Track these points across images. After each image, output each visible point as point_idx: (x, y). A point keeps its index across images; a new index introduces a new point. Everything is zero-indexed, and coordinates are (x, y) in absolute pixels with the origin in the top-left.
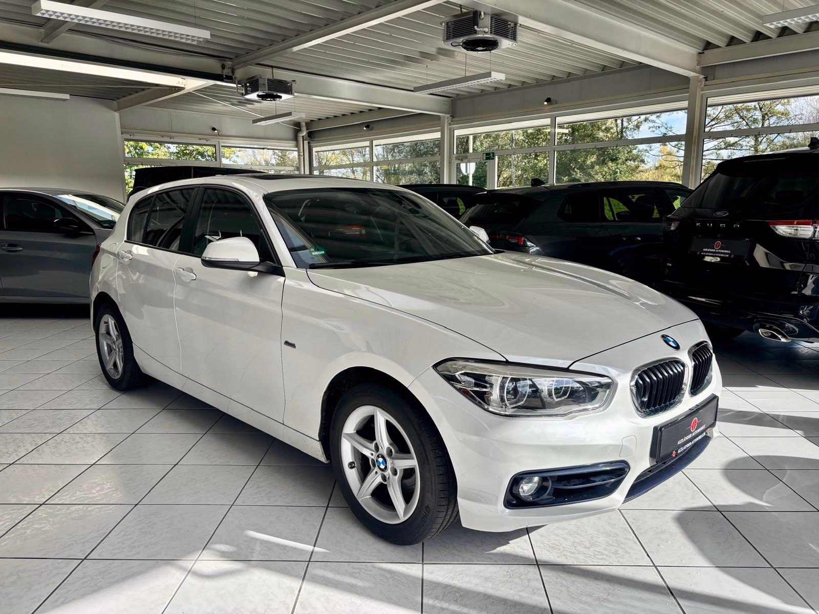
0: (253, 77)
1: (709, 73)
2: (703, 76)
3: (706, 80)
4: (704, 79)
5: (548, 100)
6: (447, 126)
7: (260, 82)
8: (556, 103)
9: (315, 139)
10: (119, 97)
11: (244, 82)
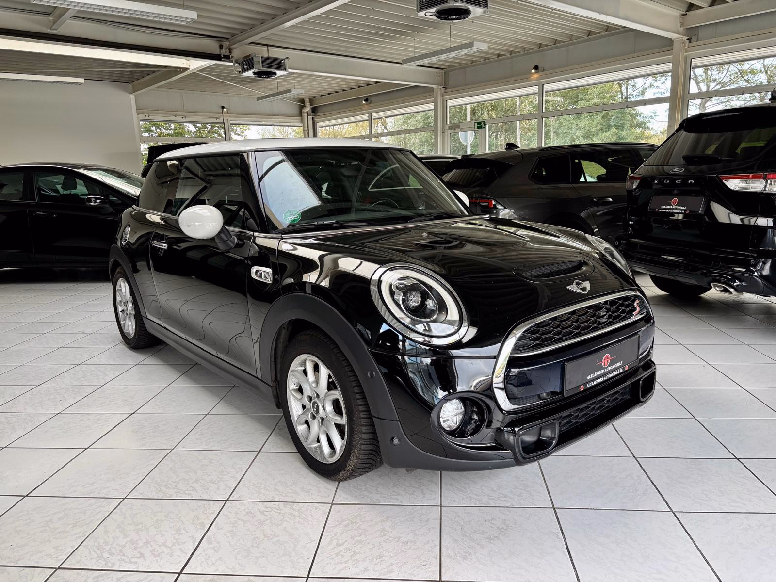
0: (249, 56)
1: (692, 34)
2: (687, 38)
3: (690, 42)
4: (688, 41)
5: (536, 68)
6: (440, 97)
7: (255, 60)
8: (544, 70)
9: (318, 114)
10: (134, 80)
11: (241, 60)
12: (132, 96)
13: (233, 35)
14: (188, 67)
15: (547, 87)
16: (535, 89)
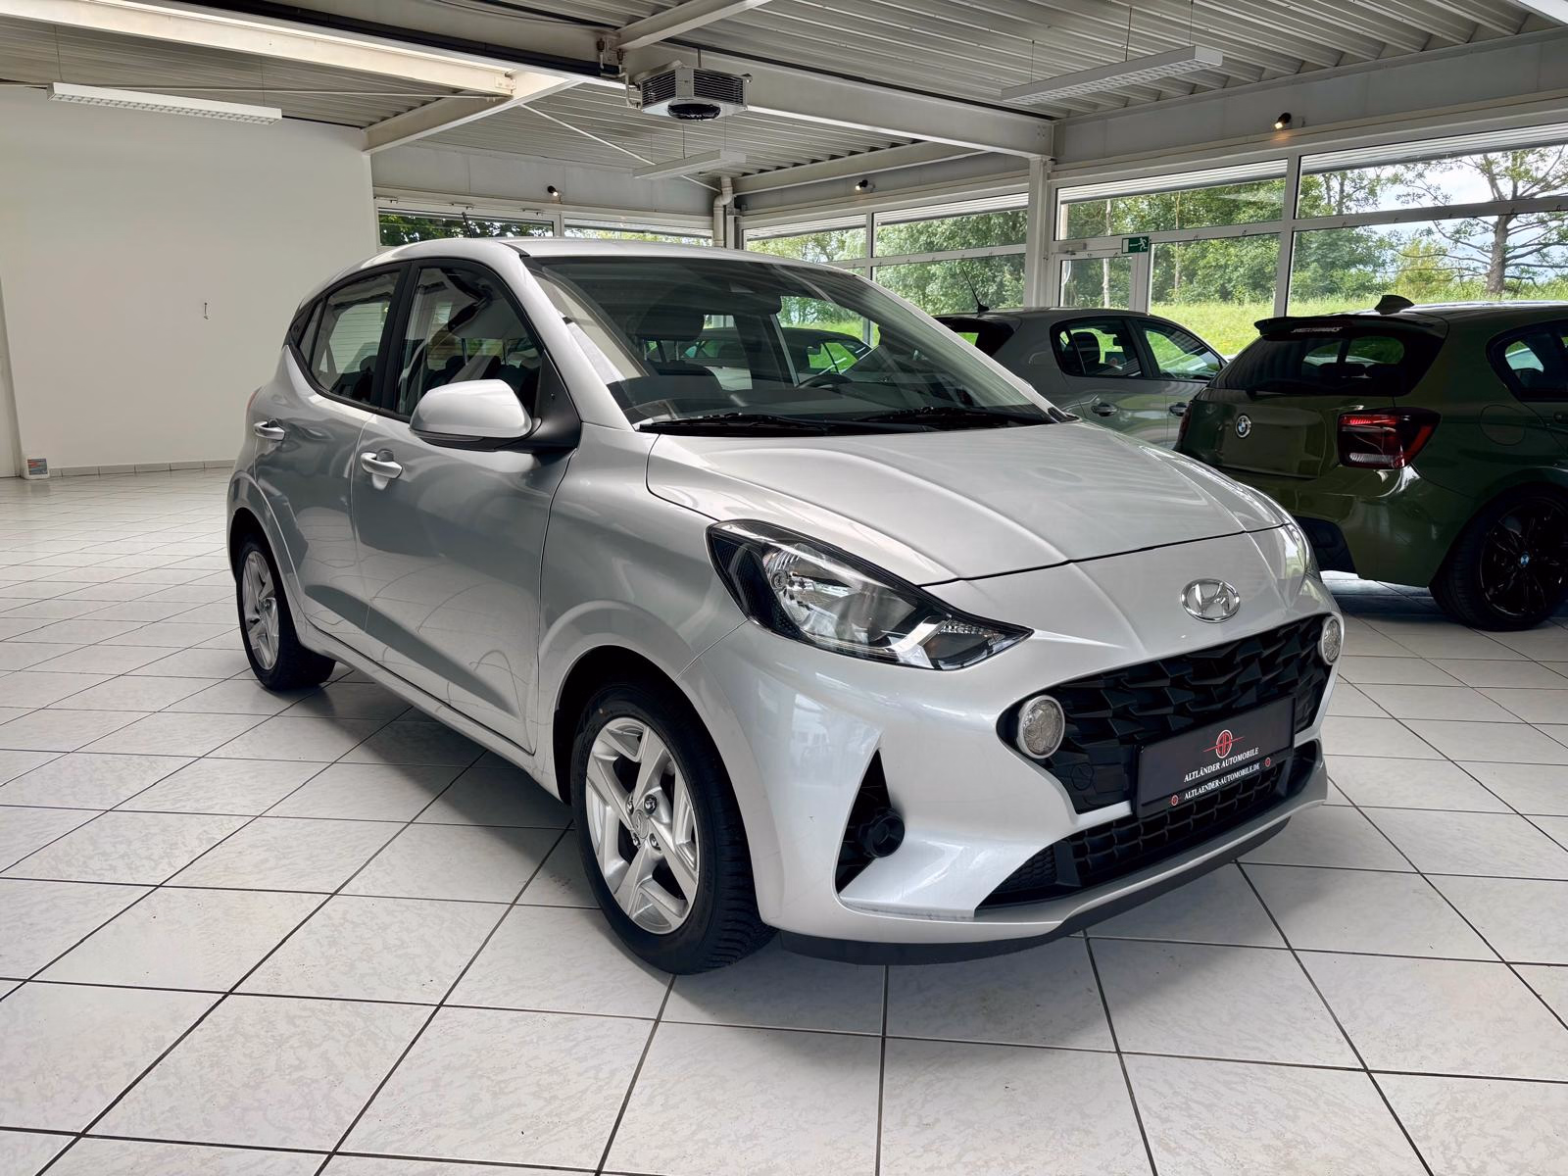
0: (664, 67)
5: (1286, 118)
6: (1044, 180)
7: (679, 76)
8: (1304, 125)
9: (748, 212)
10: (373, 120)
11: (643, 77)
12: (366, 157)
13: (633, 19)
14: (508, 93)
15: (1308, 162)
16: (1281, 166)
